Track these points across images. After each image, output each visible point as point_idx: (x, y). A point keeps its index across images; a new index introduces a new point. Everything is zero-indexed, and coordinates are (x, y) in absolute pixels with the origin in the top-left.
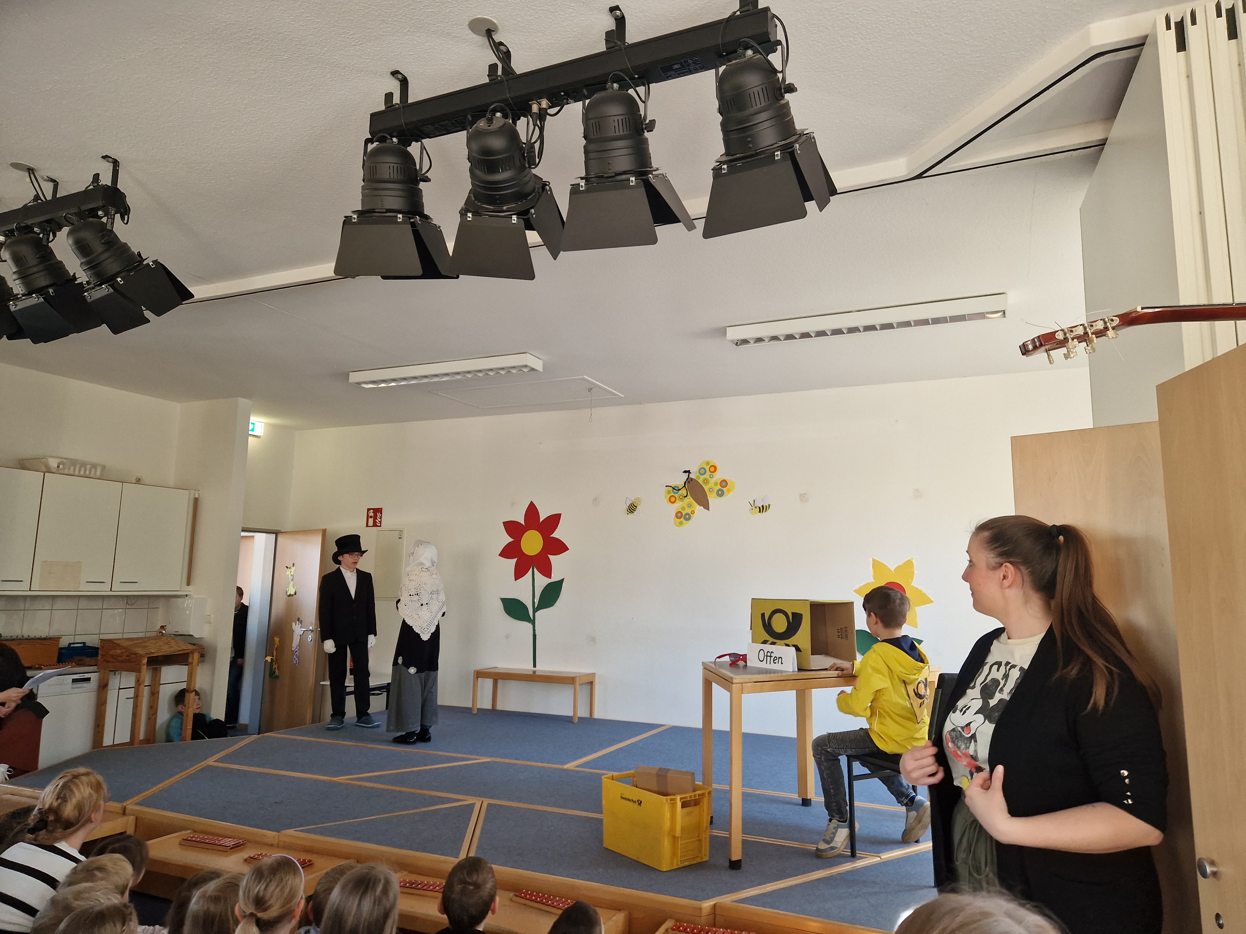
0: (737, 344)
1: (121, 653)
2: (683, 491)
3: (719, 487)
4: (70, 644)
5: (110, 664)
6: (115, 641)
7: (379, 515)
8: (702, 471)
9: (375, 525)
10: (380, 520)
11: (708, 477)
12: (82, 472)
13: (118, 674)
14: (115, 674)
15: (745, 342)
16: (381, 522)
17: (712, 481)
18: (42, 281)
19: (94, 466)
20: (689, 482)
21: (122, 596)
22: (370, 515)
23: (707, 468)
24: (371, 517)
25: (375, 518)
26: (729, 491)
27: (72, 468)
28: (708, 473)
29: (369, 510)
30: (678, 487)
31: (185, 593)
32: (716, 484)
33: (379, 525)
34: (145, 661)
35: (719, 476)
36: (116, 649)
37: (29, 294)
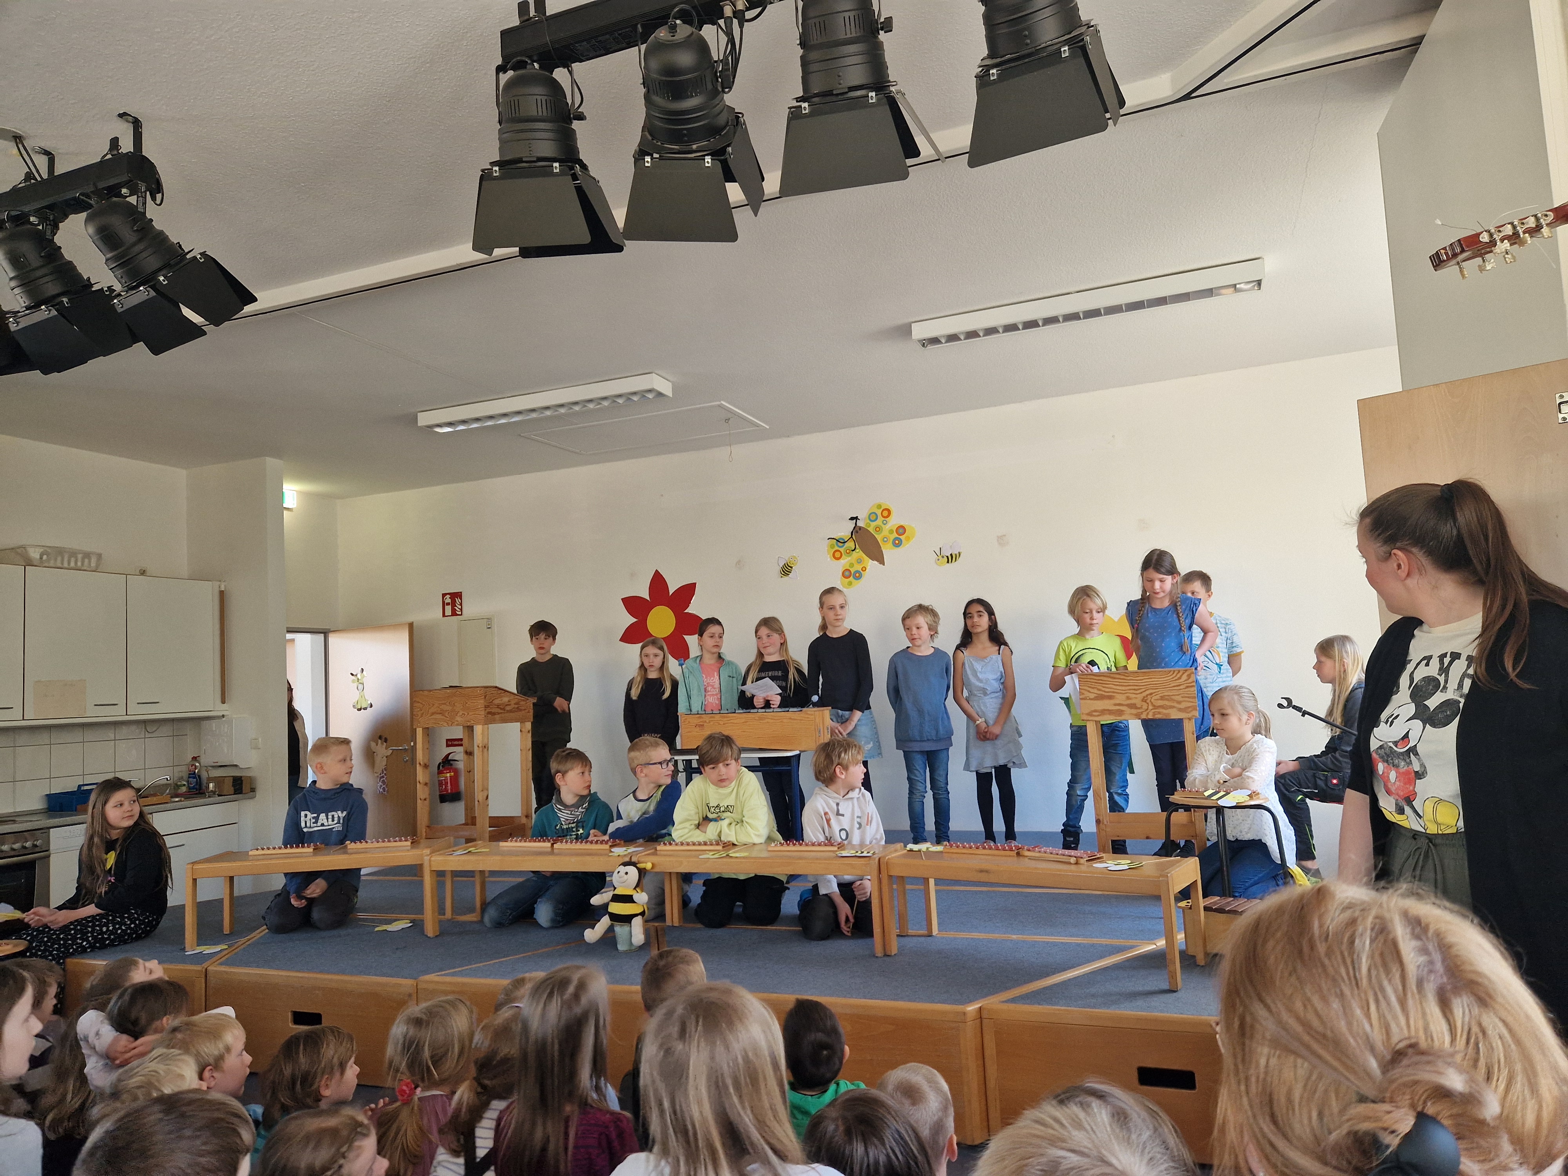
0: (923, 345)
2: (851, 545)
3: (895, 535)
4: (80, 786)
7: (458, 601)
8: (873, 517)
9: (454, 613)
10: (460, 607)
11: (881, 524)
12: (72, 564)
15: (935, 341)
16: (461, 609)
17: (886, 528)
18: (51, 288)
19: (88, 554)
20: (857, 532)
21: (143, 721)
22: (446, 601)
23: (879, 512)
24: (448, 604)
25: (453, 604)
26: (908, 539)
27: (59, 559)
28: (880, 519)
29: (444, 595)
30: (843, 539)
31: (221, 714)
32: (891, 532)
33: (460, 613)
35: (894, 521)
37: (34, 307)
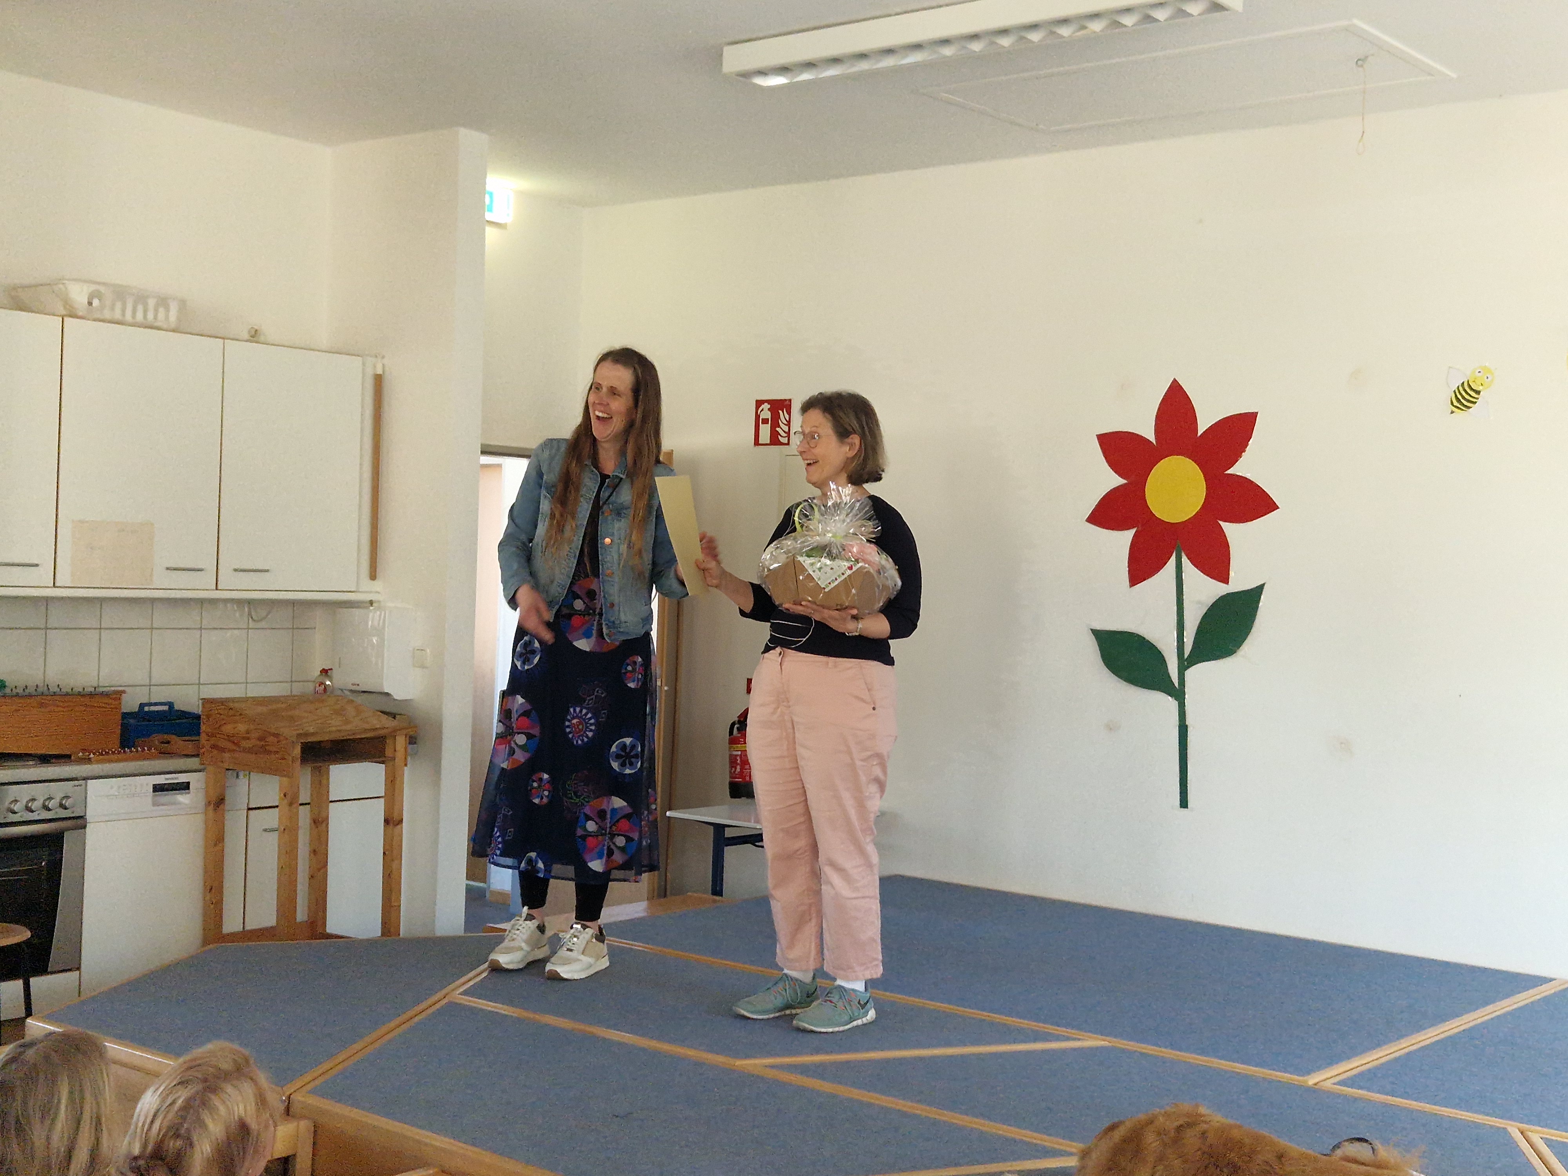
1: (248, 732)
4: (142, 706)
5: (227, 755)
6: (231, 705)
7: (785, 416)
9: (775, 440)
10: (786, 429)
12: (140, 316)
13: (245, 776)
14: (237, 777)
19: (163, 302)
21: (240, 602)
22: (762, 417)
24: (766, 422)
25: (777, 422)
27: (119, 305)
29: (760, 404)
31: (368, 598)
33: (785, 440)
34: (297, 751)
36: (236, 722)
